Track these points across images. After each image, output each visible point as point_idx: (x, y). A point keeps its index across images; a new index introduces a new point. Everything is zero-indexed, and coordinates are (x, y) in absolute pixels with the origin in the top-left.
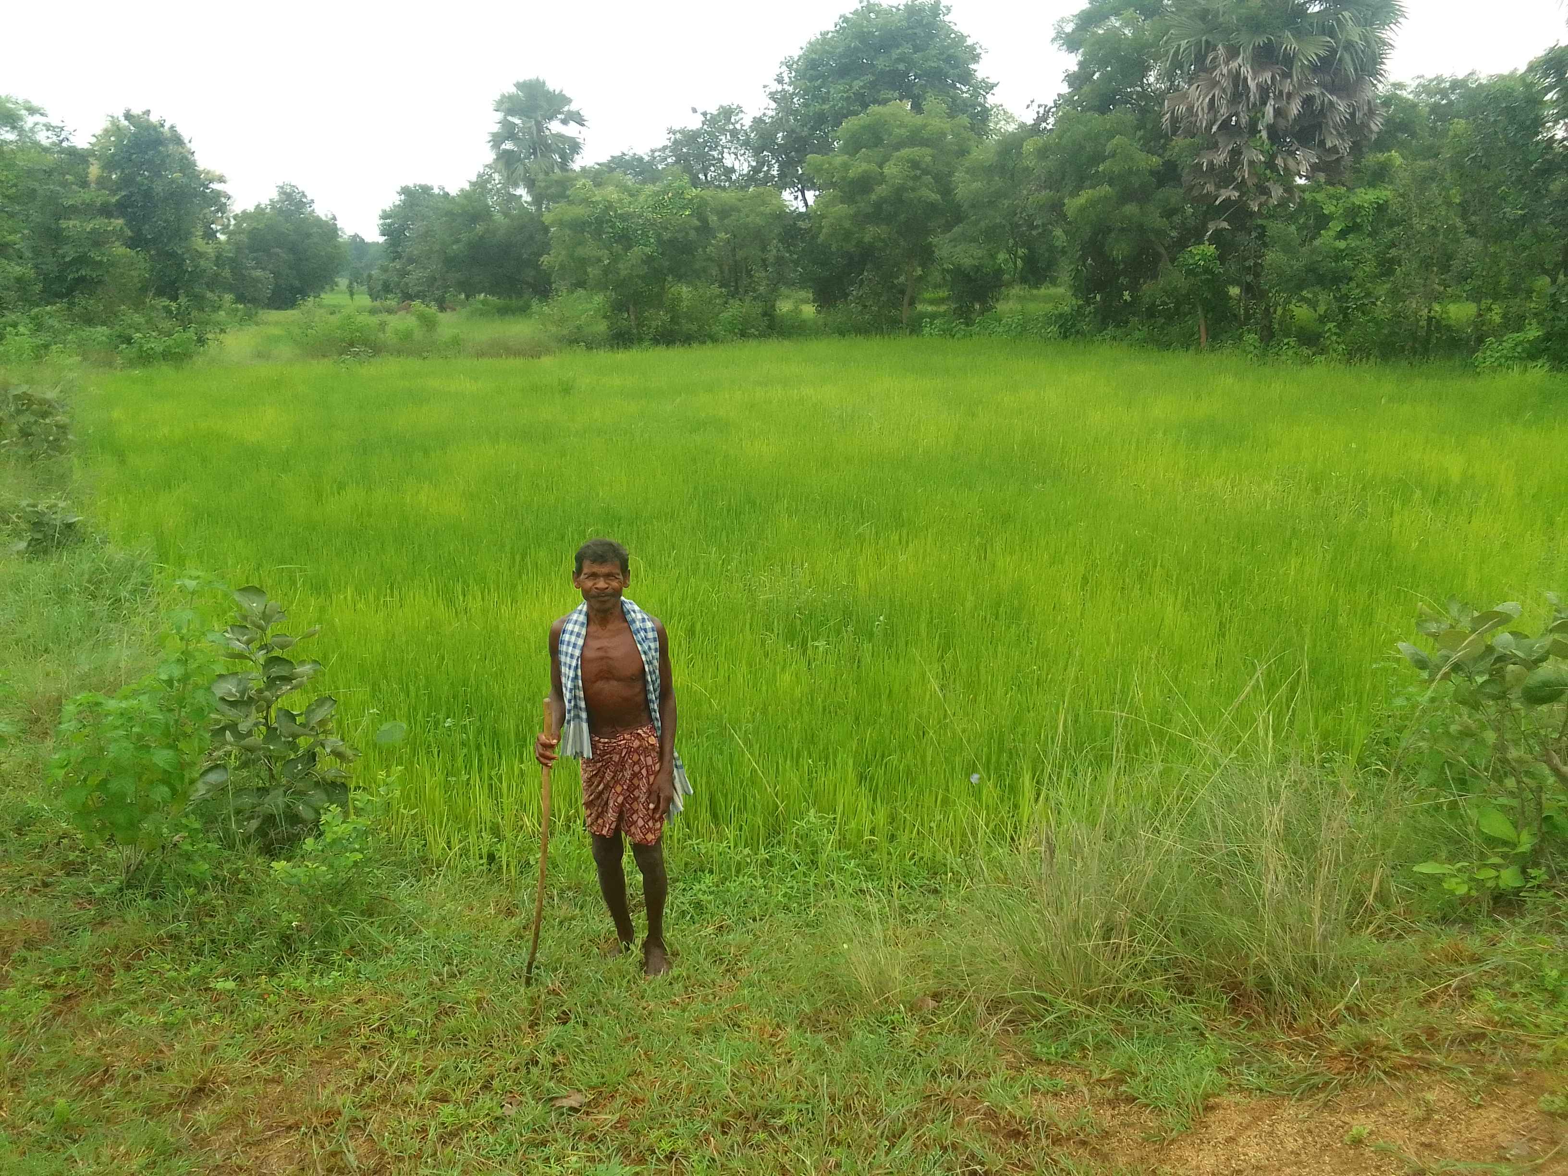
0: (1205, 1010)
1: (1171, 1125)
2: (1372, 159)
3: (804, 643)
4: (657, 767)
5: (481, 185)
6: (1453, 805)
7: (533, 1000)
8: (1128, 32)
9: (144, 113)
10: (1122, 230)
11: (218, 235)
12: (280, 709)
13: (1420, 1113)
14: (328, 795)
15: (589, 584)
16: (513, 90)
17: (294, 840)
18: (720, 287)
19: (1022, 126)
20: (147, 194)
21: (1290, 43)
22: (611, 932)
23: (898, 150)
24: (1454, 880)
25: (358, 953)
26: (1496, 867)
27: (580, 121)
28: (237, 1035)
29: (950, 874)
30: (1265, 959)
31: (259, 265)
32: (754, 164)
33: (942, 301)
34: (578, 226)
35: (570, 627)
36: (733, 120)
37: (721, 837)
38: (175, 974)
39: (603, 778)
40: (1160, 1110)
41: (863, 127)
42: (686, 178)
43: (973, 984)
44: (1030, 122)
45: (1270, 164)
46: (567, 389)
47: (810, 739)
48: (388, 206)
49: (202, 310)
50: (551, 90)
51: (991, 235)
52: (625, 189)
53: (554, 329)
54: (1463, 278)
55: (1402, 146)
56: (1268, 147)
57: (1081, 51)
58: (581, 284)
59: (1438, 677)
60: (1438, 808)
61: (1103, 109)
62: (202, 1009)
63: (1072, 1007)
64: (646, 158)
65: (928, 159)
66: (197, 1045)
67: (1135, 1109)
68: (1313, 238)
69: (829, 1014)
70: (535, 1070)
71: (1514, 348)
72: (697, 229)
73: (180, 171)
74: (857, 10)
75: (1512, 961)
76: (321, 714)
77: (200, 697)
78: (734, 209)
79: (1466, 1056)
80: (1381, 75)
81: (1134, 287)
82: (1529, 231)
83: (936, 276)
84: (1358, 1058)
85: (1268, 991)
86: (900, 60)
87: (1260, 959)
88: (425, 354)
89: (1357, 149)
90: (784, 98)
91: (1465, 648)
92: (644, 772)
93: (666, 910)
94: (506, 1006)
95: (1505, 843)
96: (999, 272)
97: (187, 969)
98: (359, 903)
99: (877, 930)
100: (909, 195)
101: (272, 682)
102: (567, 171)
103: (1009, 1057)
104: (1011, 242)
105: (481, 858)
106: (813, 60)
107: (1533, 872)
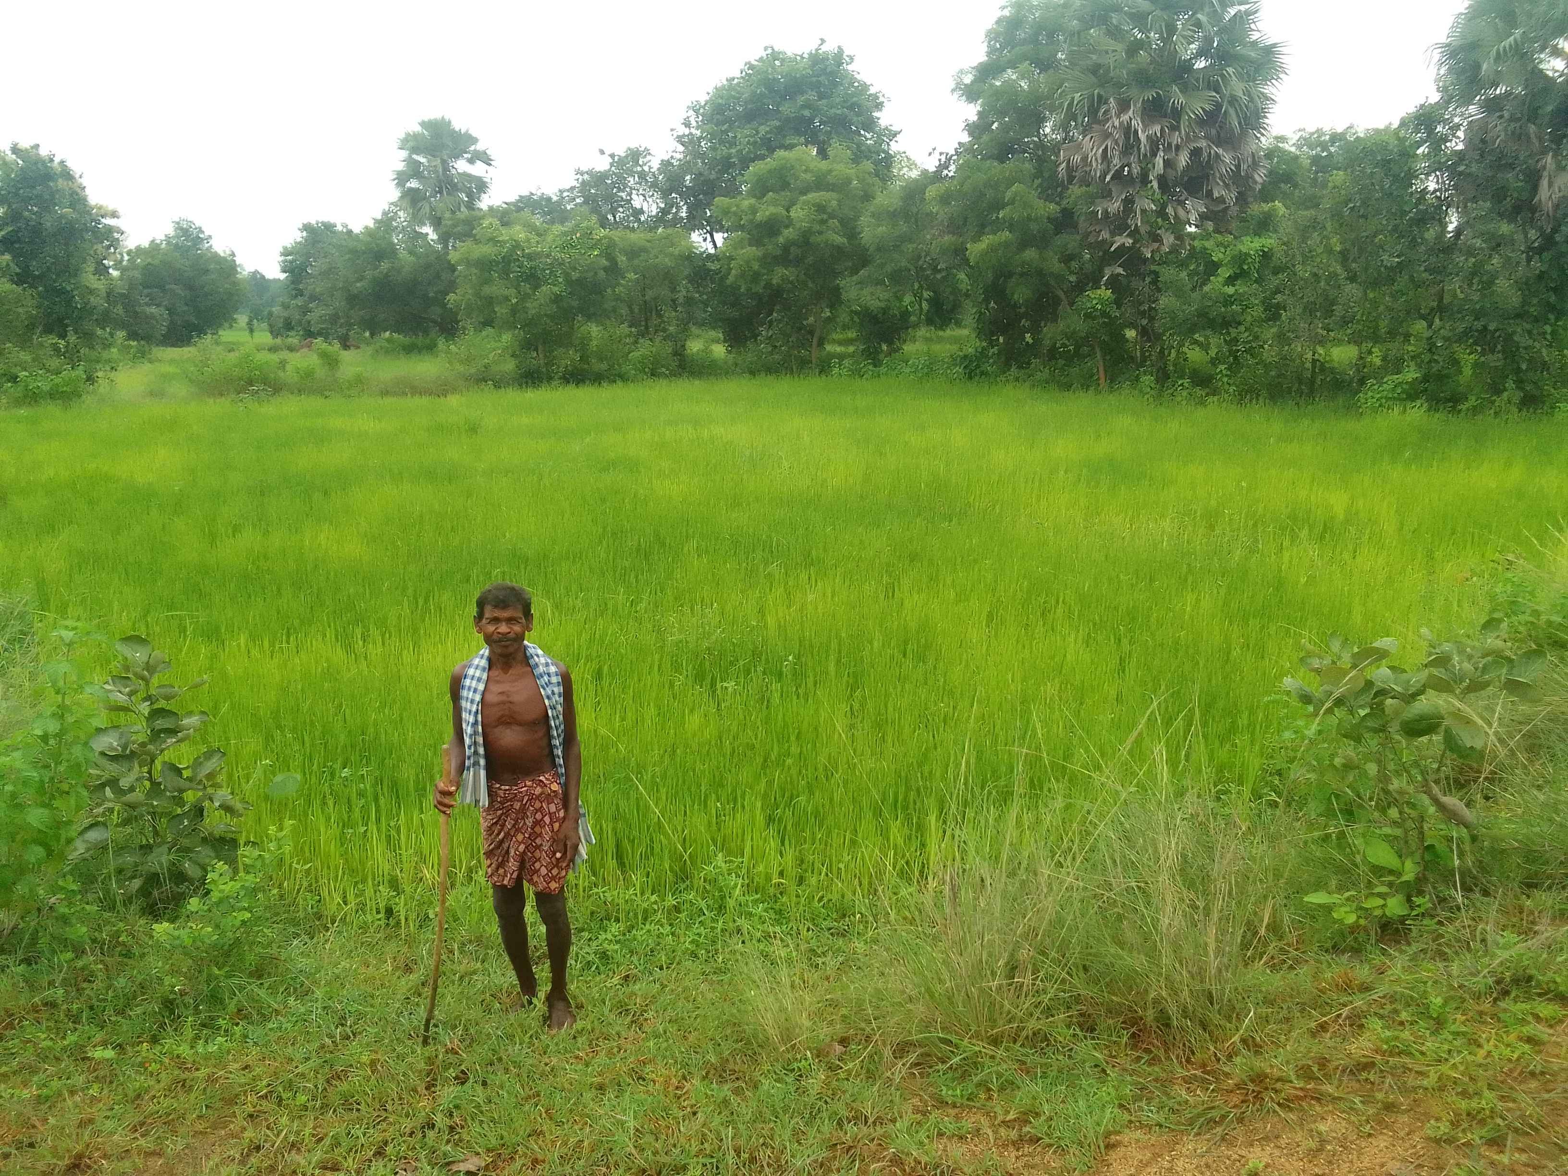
0: (1107, 1047)
1: (1073, 1165)
2: (1257, 209)
3: (713, 684)
4: (562, 814)
5: (386, 223)
6: (1342, 835)
7: (430, 1061)
8: (1024, 84)
9: (32, 148)
10: (1022, 275)
11: (111, 271)
12: (164, 763)
13: (1313, 1144)
14: (216, 851)
15: (491, 628)
16: (418, 129)
17: (179, 899)
18: (630, 327)
19: (925, 172)
20: (37, 231)
21: (1178, 97)
22: (513, 986)
23: (805, 194)
24: (1343, 909)
25: (246, 1017)
26: (1380, 895)
27: (488, 161)
28: (116, 1107)
29: (858, 916)
30: (1164, 993)
31: (153, 302)
32: (663, 206)
33: (849, 342)
34: (485, 266)
35: (471, 672)
36: (641, 162)
37: (628, 884)
38: (50, 1043)
39: (503, 826)
40: (1063, 1150)
41: (770, 171)
42: (594, 218)
43: (879, 1028)
44: (932, 169)
45: (1161, 212)
46: (473, 429)
47: (718, 784)
48: (289, 242)
49: (92, 347)
50: (457, 129)
51: (897, 278)
52: (530, 227)
53: (461, 368)
54: (1345, 322)
55: (1285, 197)
56: (1159, 197)
57: (979, 102)
58: (488, 323)
59: (1322, 712)
60: (1326, 838)
61: (1002, 158)
62: (79, 1080)
63: (977, 1049)
64: (555, 198)
65: (834, 203)
66: (74, 1118)
67: (1039, 1149)
68: (1204, 283)
69: (735, 1063)
70: (431, 1134)
71: (1393, 390)
72: (605, 269)
73: (70, 206)
74: (761, 58)
75: (1398, 989)
76: (210, 766)
77: (77, 751)
78: (643, 250)
79: (1358, 1085)
80: (1264, 129)
81: (1035, 330)
82: (1407, 277)
83: (844, 317)
84: (1253, 1091)
85: (1168, 1025)
86: (805, 106)
87: (1159, 994)
88: (327, 393)
89: (1242, 199)
90: (691, 141)
91: (1346, 684)
92: (547, 819)
93: (571, 962)
94: (402, 1067)
95: (1391, 872)
96: (905, 314)
97: (64, 1038)
98: (247, 965)
99: (784, 975)
100: (815, 239)
101: (156, 735)
102: (473, 209)
103: (916, 1101)
104: (916, 286)
105: (378, 912)
106: (720, 104)
107: (1417, 900)
